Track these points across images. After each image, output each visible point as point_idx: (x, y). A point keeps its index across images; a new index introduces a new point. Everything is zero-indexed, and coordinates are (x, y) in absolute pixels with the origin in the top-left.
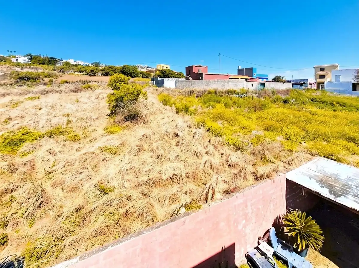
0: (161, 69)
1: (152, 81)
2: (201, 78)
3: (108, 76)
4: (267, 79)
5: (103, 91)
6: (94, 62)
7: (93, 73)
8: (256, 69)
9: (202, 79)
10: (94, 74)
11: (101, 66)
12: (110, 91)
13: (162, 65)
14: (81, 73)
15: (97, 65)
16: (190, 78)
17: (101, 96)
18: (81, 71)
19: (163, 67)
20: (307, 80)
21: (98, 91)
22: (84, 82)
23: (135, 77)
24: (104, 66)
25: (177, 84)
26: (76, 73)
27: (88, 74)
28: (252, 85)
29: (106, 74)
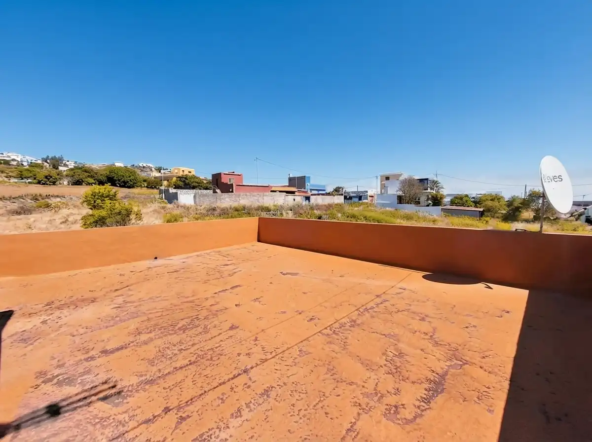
0: (181, 174)
1: (160, 194)
2: (231, 190)
3: (81, 184)
4: (324, 190)
5: (75, 211)
6: (48, 156)
7: (50, 180)
8: (309, 177)
9: (232, 192)
10: (54, 183)
11: (66, 165)
12: (86, 211)
13: (182, 169)
14: (22, 179)
15: (56, 163)
16: (218, 191)
17: (71, 219)
18: (23, 176)
19: (183, 171)
20: (367, 192)
21: (64, 212)
22: (35, 198)
23: (133, 187)
24: (71, 165)
25: (197, 200)
26: (13, 180)
27: (39, 183)
28: (294, 200)
29: (78, 183)
